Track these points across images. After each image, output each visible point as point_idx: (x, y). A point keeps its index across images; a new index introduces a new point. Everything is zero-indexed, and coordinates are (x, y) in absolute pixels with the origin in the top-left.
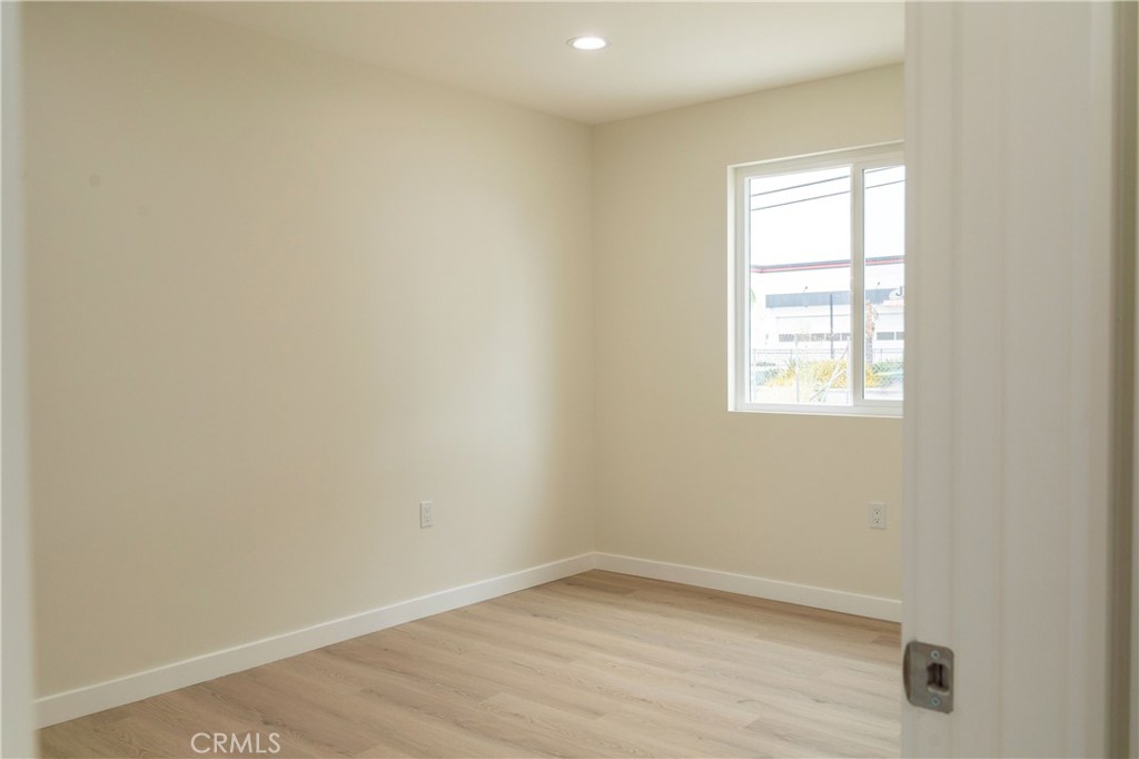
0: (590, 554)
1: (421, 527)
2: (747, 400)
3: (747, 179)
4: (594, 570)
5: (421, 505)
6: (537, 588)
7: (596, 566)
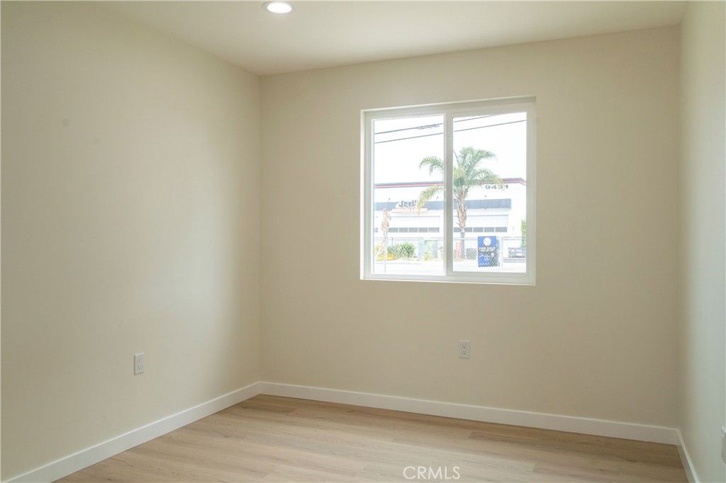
0: (256, 383)
1: (135, 374)
2: (372, 272)
3: (372, 120)
4: (260, 395)
5: (135, 356)
6: (220, 413)
7: (260, 391)
